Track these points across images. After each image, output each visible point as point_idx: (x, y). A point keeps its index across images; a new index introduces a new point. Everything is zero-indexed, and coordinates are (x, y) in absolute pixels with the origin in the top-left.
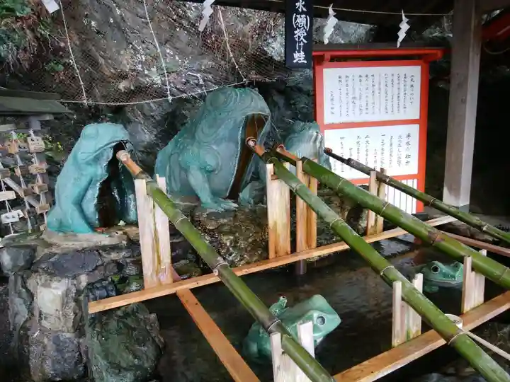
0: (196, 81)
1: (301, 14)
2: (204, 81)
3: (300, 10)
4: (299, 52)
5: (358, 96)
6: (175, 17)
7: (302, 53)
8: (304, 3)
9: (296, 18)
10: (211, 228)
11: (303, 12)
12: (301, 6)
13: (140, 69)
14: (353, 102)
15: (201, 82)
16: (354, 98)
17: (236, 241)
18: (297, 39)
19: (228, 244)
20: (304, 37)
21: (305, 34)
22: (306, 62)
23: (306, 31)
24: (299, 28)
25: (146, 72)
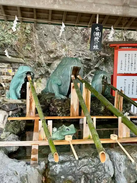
0: (79, 55)
1: (97, 32)
2: (82, 55)
3: (97, 30)
4: (96, 45)
5: (134, 63)
6: (74, 29)
7: (97, 46)
8: (99, 28)
9: (95, 33)
10: (56, 104)
11: (98, 31)
12: (97, 29)
13: (59, 49)
14: (131, 65)
15: (81, 55)
16: (132, 63)
17: (62, 109)
18: (95, 41)
19: (59, 110)
20: (98, 40)
21: (99, 39)
22: (98, 49)
23: (99, 38)
24: (96, 37)
25: (61, 50)
